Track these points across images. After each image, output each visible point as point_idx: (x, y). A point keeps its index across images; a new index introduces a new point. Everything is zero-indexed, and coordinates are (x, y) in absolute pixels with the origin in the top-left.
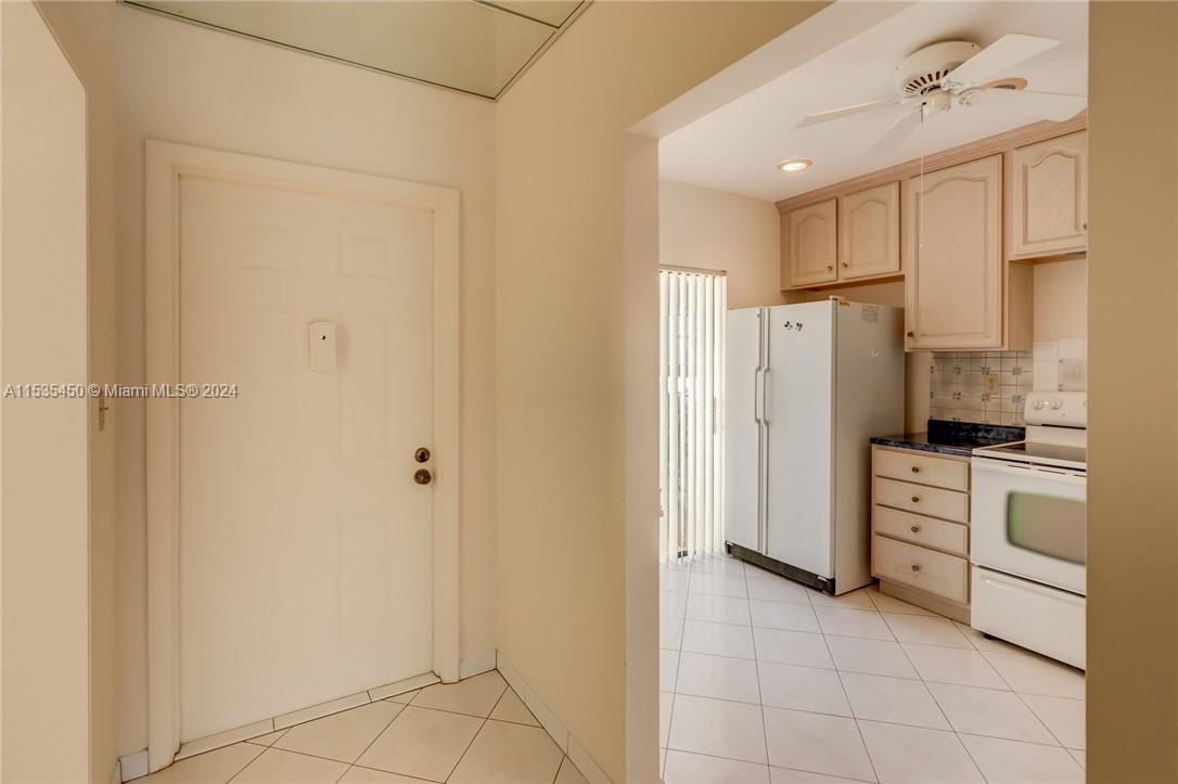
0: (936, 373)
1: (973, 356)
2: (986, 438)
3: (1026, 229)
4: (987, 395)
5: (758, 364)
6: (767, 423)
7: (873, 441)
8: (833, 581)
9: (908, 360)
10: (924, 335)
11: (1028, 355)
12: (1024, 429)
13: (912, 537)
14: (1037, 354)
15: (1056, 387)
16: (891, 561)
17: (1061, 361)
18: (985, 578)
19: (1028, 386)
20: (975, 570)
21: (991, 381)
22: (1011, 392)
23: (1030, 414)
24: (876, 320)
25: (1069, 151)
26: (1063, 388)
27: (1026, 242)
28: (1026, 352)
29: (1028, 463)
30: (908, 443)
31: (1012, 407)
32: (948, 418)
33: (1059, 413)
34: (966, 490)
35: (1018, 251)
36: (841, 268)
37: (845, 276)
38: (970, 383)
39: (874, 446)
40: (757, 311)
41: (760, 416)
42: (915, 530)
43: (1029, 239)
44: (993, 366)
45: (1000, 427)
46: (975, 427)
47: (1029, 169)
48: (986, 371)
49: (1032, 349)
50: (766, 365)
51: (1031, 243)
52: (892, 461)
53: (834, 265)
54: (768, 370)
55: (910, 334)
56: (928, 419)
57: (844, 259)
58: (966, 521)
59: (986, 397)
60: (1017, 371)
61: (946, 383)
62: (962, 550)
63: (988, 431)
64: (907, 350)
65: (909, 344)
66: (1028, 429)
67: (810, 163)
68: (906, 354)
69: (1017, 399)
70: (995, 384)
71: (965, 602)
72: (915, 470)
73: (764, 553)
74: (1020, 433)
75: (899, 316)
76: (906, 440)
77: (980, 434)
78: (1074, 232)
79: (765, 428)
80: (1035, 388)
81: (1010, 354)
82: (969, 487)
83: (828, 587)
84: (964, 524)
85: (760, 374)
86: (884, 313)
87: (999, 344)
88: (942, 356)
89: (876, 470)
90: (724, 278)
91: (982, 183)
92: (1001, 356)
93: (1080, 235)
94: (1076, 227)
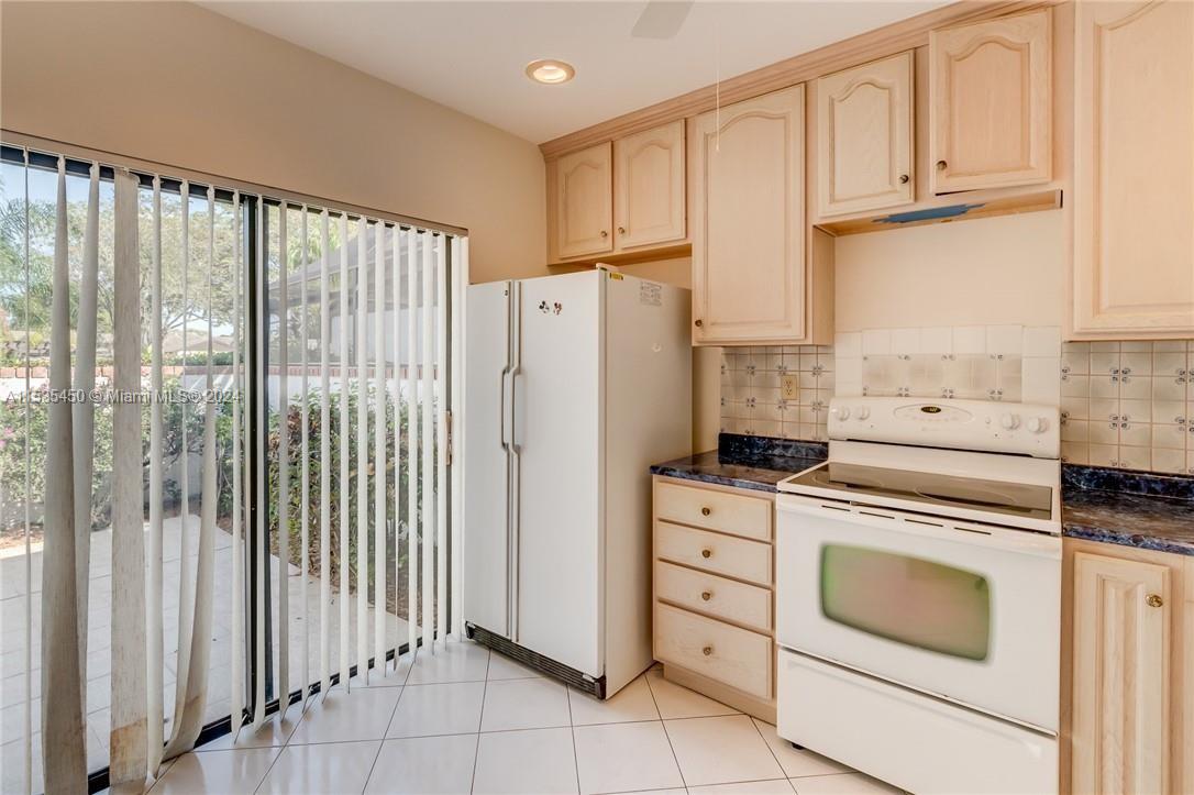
0: (727, 373)
1: (767, 351)
2: (784, 456)
3: (832, 183)
4: (784, 402)
5: (505, 364)
6: (518, 450)
7: (654, 469)
8: (602, 680)
9: (695, 357)
10: (713, 324)
11: (831, 351)
12: (826, 444)
13: (703, 606)
14: (839, 350)
15: (861, 391)
16: (678, 639)
17: (865, 358)
18: (792, 665)
19: (830, 390)
20: (782, 656)
21: (789, 383)
22: (809, 398)
23: (834, 428)
24: (657, 303)
25: (881, 80)
26: (868, 392)
27: (833, 200)
28: (825, 348)
29: (848, 502)
30: (696, 472)
31: (811, 416)
32: (741, 431)
33: (866, 423)
34: (768, 539)
35: (824, 213)
36: (618, 235)
37: (623, 246)
38: (766, 386)
39: (656, 478)
40: (504, 285)
41: (508, 440)
42: (707, 596)
43: (837, 198)
44: (790, 364)
45: (799, 441)
46: (770, 443)
47: (836, 103)
48: (783, 371)
49: (833, 342)
50: (516, 365)
51: (838, 201)
52: (678, 498)
53: (609, 230)
54: (519, 371)
55: (699, 323)
56: (719, 432)
57: (621, 222)
58: (769, 584)
59: (783, 404)
60: (817, 371)
61: (738, 386)
62: (764, 625)
63: (786, 448)
64: (694, 344)
65: (697, 335)
66: (832, 445)
67: (572, 72)
68: (694, 348)
69: (818, 406)
70: (793, 388)
71: (770, 697)
72: (706, 511)
73: (514, 641)
74: (822, 452)
75: (686, 299)
76: (693, 466)
77: (777, 452)
78: (889, 188)
79: (516, 456)
80: (837, 392)
81: (810, 350)
82: (773, 535)
83: (597, 689)
84: (768, 589)
85: (509, 377)
86: (667, 293)
87: (803, 336)
88: (734, 352)
89: (658, 512)
90: (465, 239)
91: (782, 121)
92: (800, 350)
93: (896, 191)
94: (891, 182)
